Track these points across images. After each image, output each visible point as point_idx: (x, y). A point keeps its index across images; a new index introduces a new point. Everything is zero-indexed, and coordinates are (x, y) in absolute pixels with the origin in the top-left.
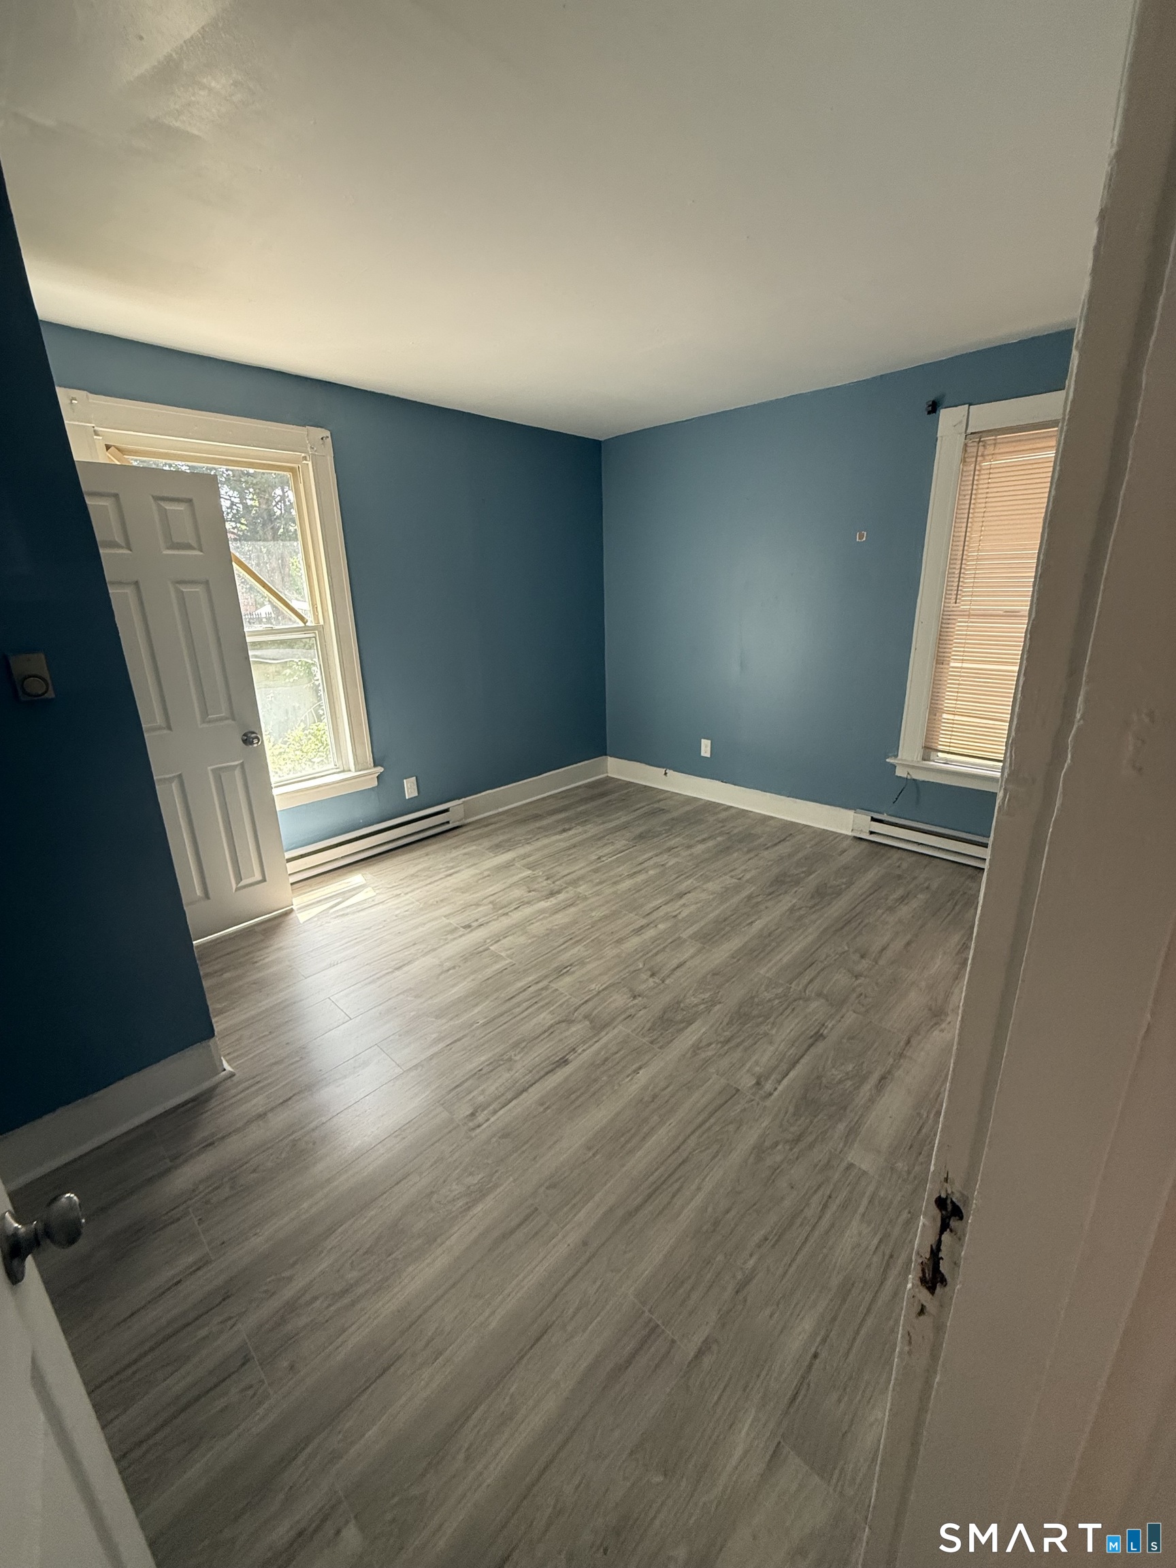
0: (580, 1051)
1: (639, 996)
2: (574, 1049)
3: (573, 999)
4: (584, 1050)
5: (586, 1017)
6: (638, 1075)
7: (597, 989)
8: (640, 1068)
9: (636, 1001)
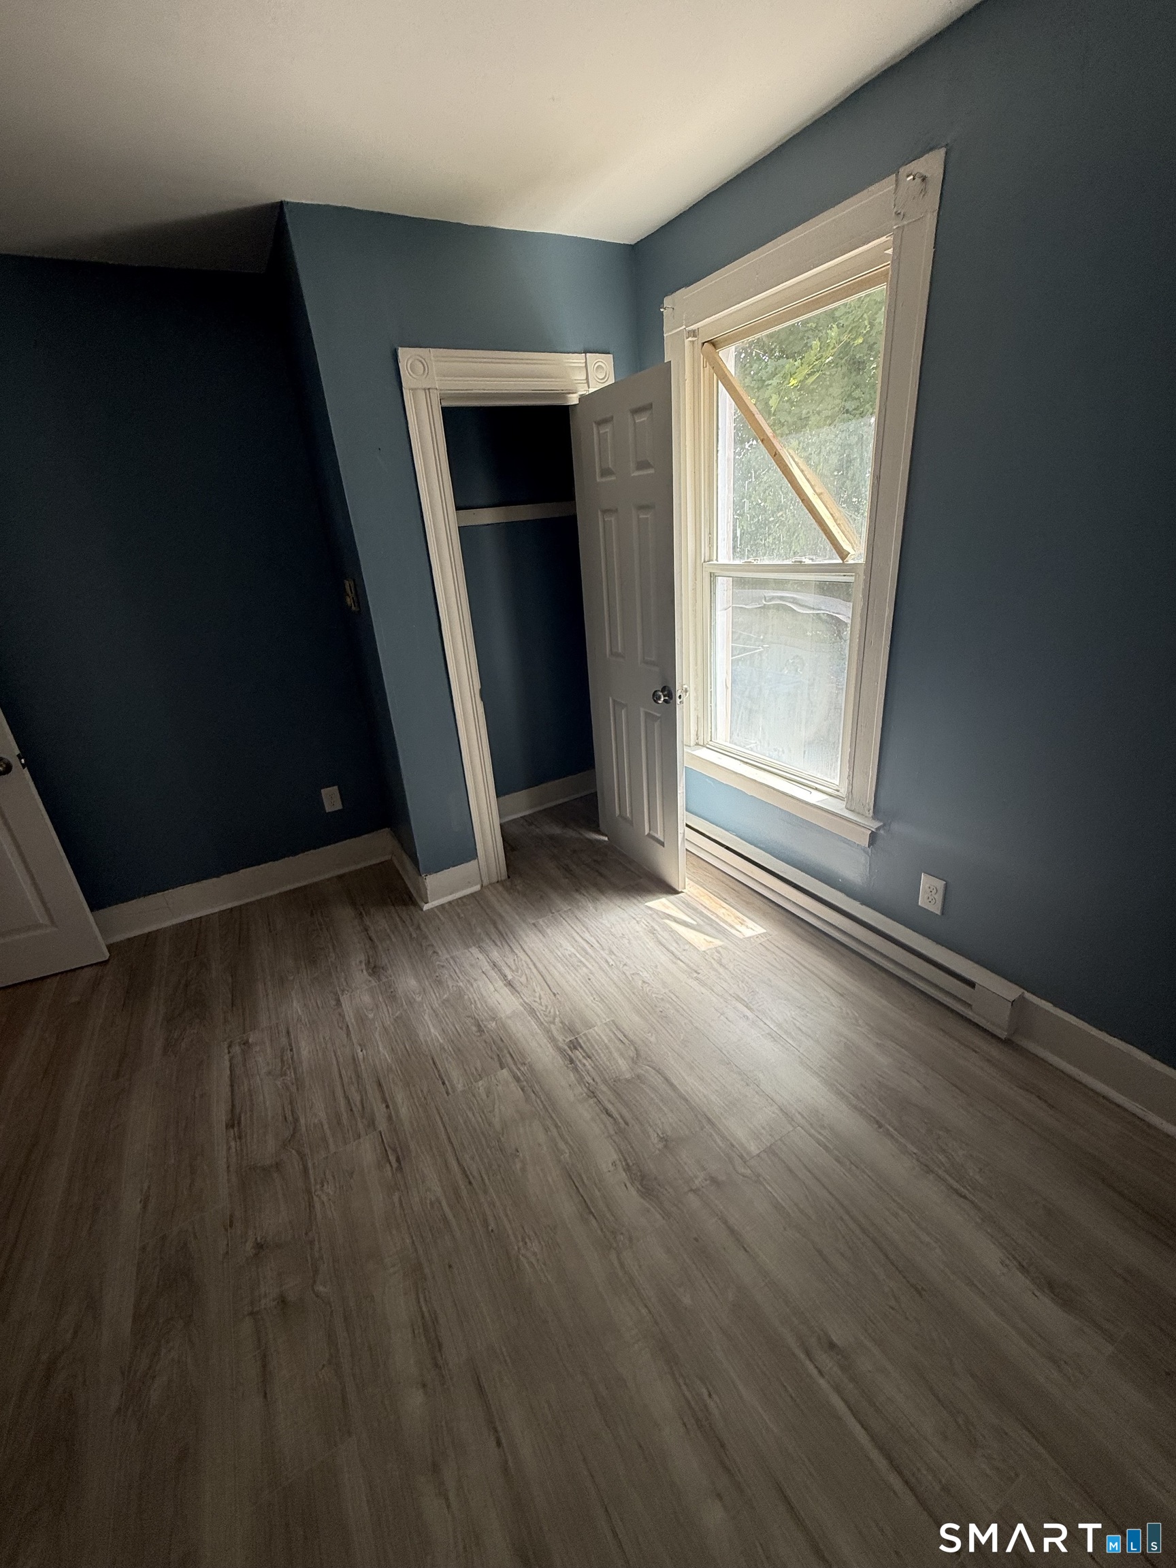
0: (233, 1144)
1: (256, 1255)
2: (240, 1138)
3: (323, 1154)
4: (229, 1148)
5: (278, 1166)
6: (139, 1200)
7: (319, 1193)
8: (145, 1207)
9: (249, 1245)
